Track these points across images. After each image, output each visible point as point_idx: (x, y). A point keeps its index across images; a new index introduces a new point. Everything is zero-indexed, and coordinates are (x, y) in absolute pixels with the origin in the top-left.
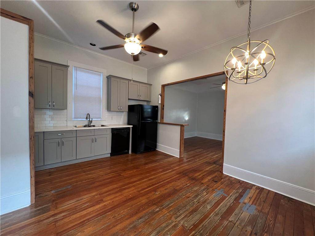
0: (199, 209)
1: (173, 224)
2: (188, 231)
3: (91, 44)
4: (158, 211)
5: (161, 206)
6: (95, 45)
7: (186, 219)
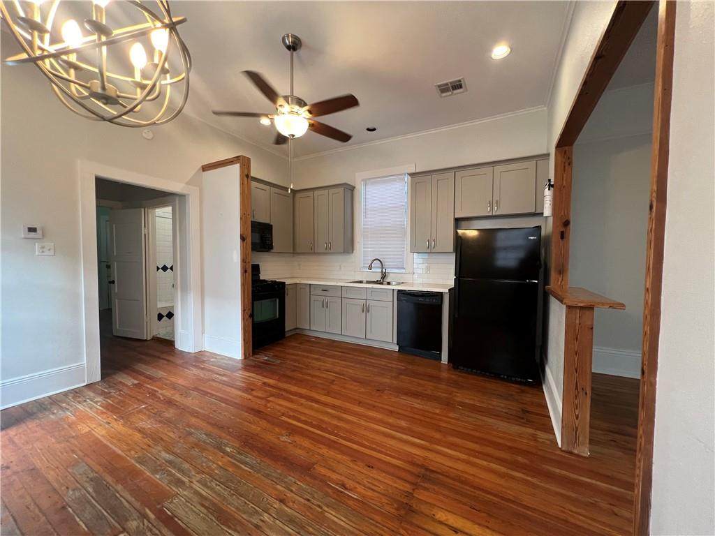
0: (229, 527)
1: (185, 479)
2: (159, 507)
3: (368, 130)
4: (224, 452)
5: (239, 453)
6: (374, 130)
7: (196, 499)
